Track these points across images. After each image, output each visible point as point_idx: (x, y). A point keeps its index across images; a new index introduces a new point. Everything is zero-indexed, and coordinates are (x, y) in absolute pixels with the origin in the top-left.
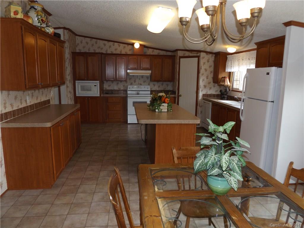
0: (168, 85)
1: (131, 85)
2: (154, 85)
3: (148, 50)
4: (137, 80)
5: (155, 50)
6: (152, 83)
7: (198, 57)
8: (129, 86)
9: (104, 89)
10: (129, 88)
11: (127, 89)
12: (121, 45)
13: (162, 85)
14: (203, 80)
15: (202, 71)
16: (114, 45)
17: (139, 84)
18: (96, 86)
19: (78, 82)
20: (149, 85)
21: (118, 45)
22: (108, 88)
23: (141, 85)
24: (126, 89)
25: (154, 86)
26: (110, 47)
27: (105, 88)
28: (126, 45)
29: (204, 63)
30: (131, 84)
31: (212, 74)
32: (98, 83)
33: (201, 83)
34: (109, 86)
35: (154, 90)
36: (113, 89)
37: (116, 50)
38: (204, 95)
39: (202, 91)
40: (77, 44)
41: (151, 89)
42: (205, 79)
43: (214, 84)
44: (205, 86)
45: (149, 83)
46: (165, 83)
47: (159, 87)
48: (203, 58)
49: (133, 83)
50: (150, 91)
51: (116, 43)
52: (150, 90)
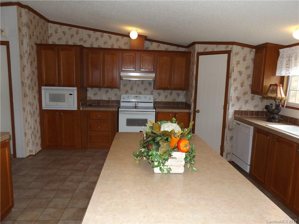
0: (178, 95)
1: (126, 94)
2: (159, 94)
3: (152, 44)
4: (135, 87)
5: (161, 45)
6: (156, 92)
7: (229, 53)
8: (123, 96)
9: (88, 99)
10: (124, 98)
11: (120, 99)
12: (113, 36)
13: (171, 94)
14: (236, 89)
15: (234, 75)
16: (102, 36)
17: (138, 93)
18: (71, 94)
19: (45, 89)
20: (152, 94)
21: (109, 36)
22: (94, 98)
23: (140, 93)
25: (159, 96)
26: (97, 39)
27: (89, 97)
28: (120, 37)
29: (238, 63)
30: (127, 92)
31: (250, 80)
32: (74, 90)
33: (233, 94)
34: (95, 94)
35: (159, 102)
36: (100, 99)
37: (105, 43)
38: (236, 112)
39: (233, 105)
41: (154, 99)
42: (239, 87)
43: (252, 95)
44: (238, 99)
45: (152, 92)
46: (174, 92)
47: (166, 97)
48: (237, 54)
49: (130, 91)
50: (153, 104)
51: (105, 34)
52: (153, 101)
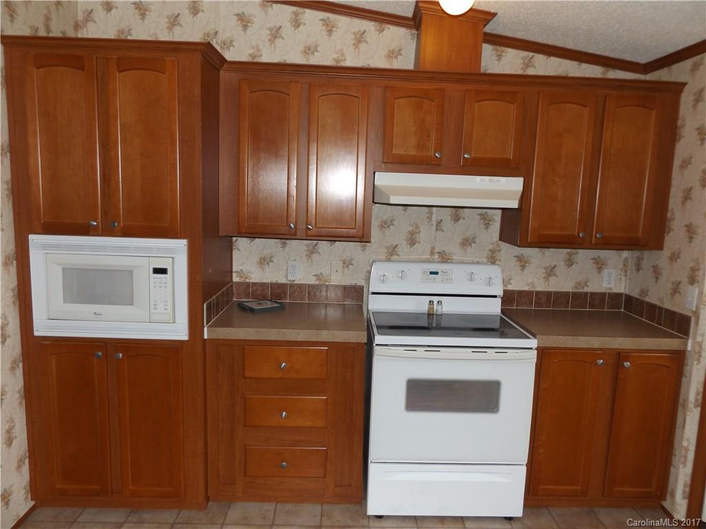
0: (600, 265)
1: (389, 260)
2: (523, 262)
3: (499, 57)
4: (426, 233)
5: (540, 59)
6: (509, 251)
8: (376, 271)
9: (236, 279)
10: (383, 279)
11: (368, 279)
12: (342, 21)
13: (570, 263)
16: (297, 24)
17: (436, 256)
18: (163, 271)
19: (45, 246)
20: (492, 260)
21: (326, 22)
22: (257, 275)
23: (445, 258)
24: (362, 283)
25: (523, 267)
26: (275, 34)
27: (240, 273)
28: (369, 26)
30: (392, 253)
32: (175, 252)
34: (264, 261)
35: (520, 292)
36: (284, 281)
37: (309, 50)
40: (80, 17)
41: (505, 283)
45: (493, 251)
46: (584, 256)
47: (550, 272)
49: (404, 248)
50: (499, 301)
51: (308, 11)
52: (501, 293)
